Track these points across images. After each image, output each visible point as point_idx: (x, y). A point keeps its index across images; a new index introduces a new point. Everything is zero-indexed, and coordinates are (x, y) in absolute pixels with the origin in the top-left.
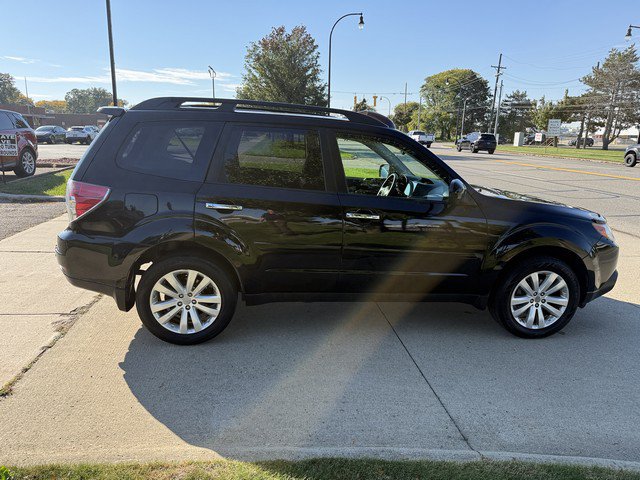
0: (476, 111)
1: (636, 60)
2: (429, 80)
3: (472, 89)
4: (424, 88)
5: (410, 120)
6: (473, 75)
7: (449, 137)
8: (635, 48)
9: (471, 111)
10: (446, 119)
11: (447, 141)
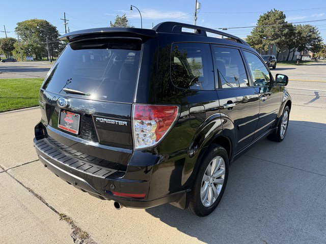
0: (53, 43)
1: (127, 21)
2: (19, 24)
3: (48, 31)
4: (17, 29)
5: (14, 48)
6: (47, 23)
7: (41, 58)
8: (126, 16)
9: (51, 44)
10: (37, 48)
11: (40, 60)
